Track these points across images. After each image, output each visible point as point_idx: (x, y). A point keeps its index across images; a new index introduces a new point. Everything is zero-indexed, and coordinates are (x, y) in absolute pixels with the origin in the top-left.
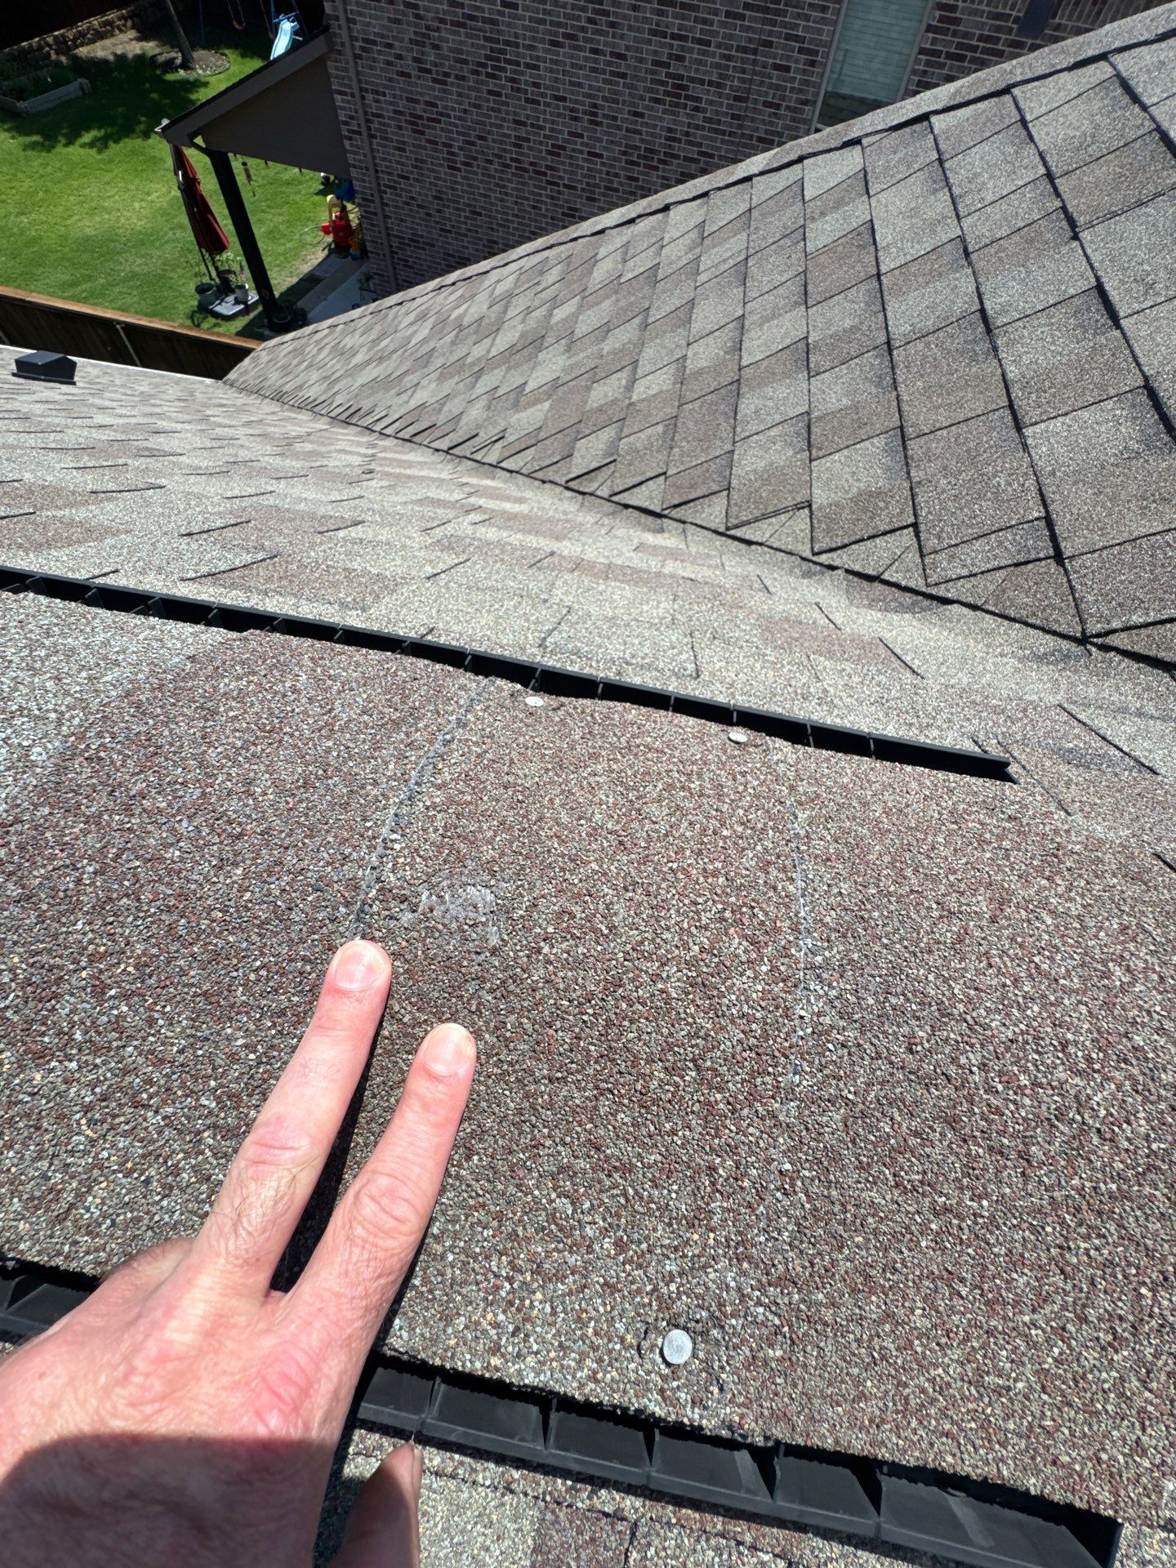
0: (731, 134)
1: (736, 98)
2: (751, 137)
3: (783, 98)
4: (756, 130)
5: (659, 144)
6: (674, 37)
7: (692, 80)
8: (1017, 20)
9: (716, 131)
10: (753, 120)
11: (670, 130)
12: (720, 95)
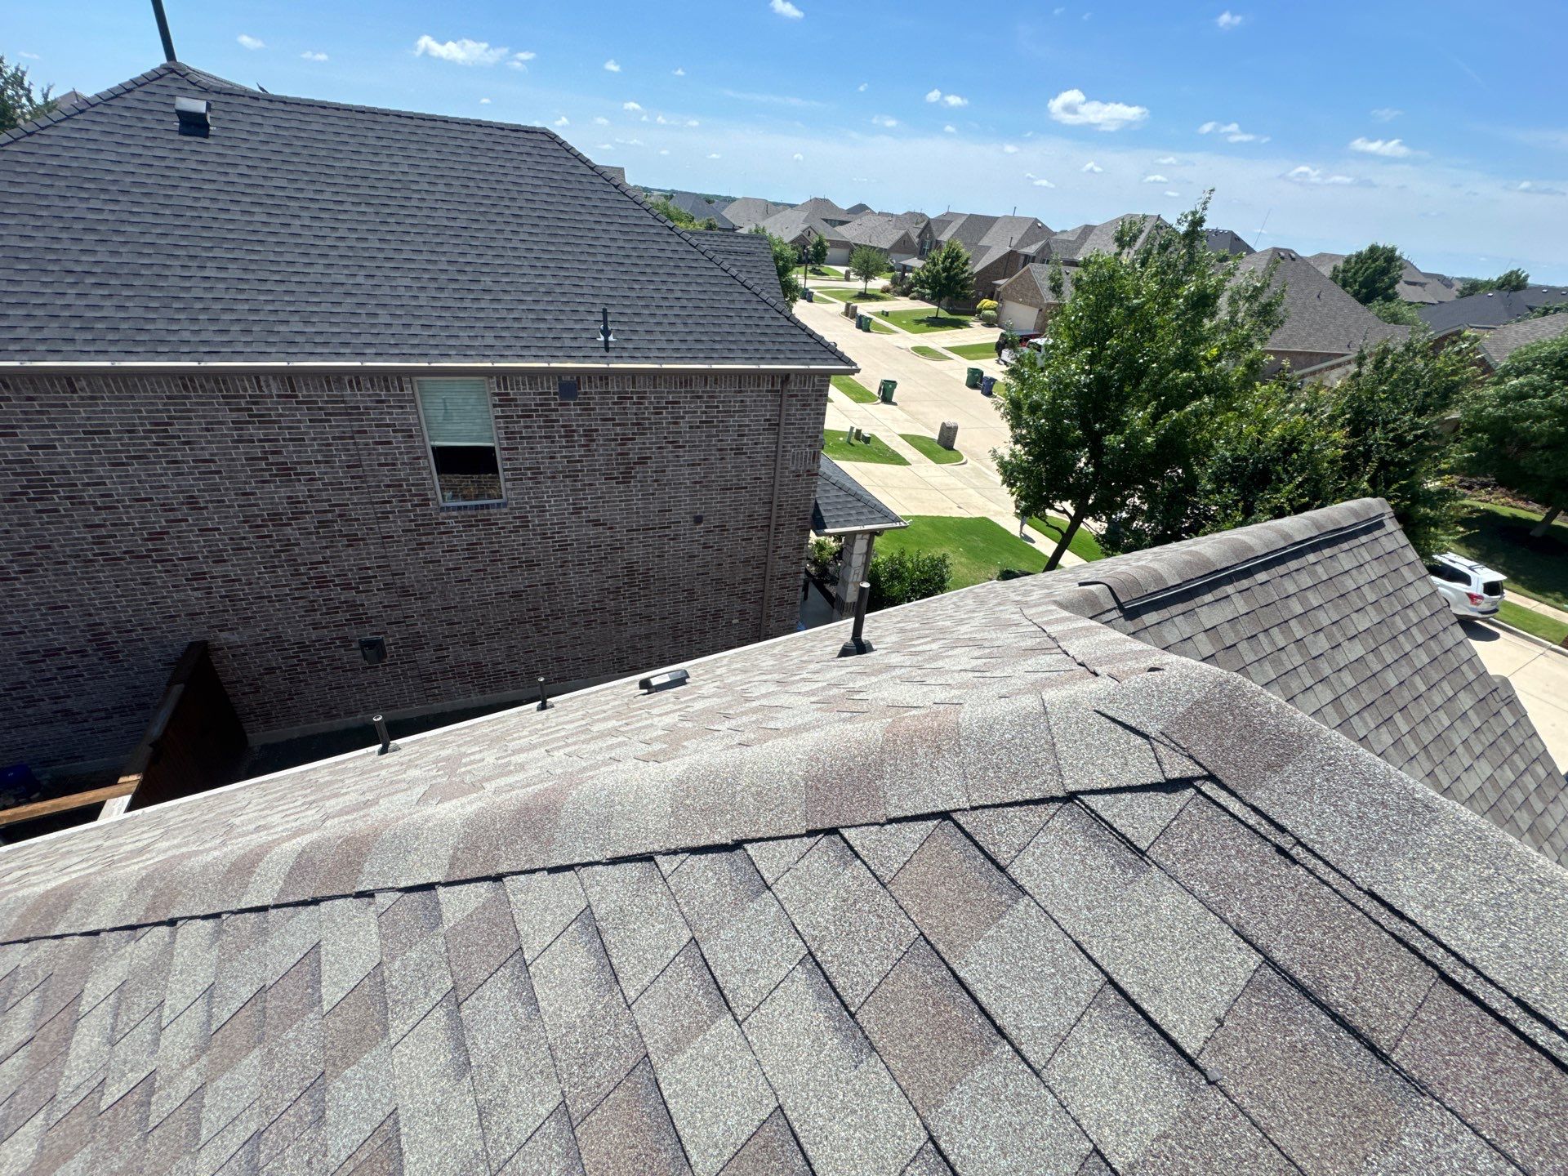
0: (356, 488)
1: (348, 467)
2: (379, 486)
3: (397, 459)
4: (382, 481)
5: (284, 507)
6: (260, 441)
7: (298, 463)
8: (555, 394)
9: (342, 489)
10: (375, 476)
11: (289, 497)
12: (333, 468)
